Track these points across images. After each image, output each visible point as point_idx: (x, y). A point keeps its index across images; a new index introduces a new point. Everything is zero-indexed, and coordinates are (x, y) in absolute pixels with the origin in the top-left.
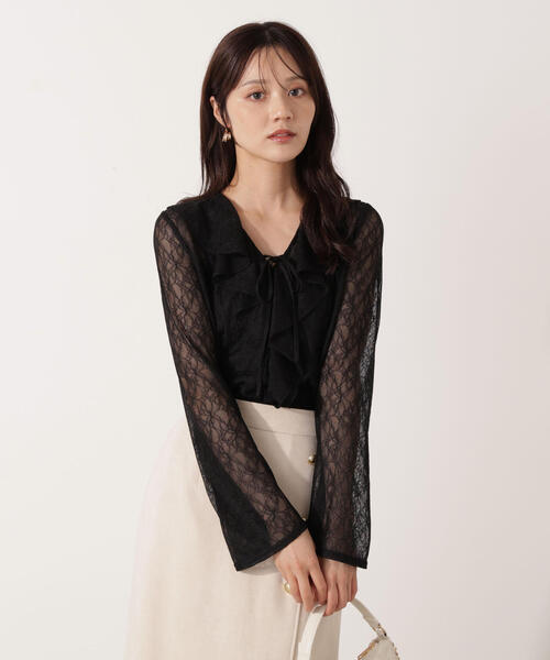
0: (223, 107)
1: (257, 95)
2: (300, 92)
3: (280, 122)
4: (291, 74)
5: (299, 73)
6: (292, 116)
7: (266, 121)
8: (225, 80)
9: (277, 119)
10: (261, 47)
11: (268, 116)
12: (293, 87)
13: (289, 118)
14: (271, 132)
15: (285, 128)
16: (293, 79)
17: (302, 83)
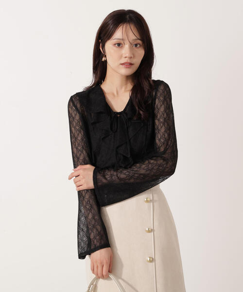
0: (103, 46)
1: (119, 45)
2: (138, 46)
3: (127, 58)
4: (135, 38)
5: (139, 37)
6: (133, 56)
7: (121, 57)
8: (106, 35)
9: (126, 57)
10: (124, 23)
11: (122, 55)
12: (135, 43)
13: (131, 57)
14: (123, 62)
15: (129, 61)
16: (136, 40)
17: (140, 42)
